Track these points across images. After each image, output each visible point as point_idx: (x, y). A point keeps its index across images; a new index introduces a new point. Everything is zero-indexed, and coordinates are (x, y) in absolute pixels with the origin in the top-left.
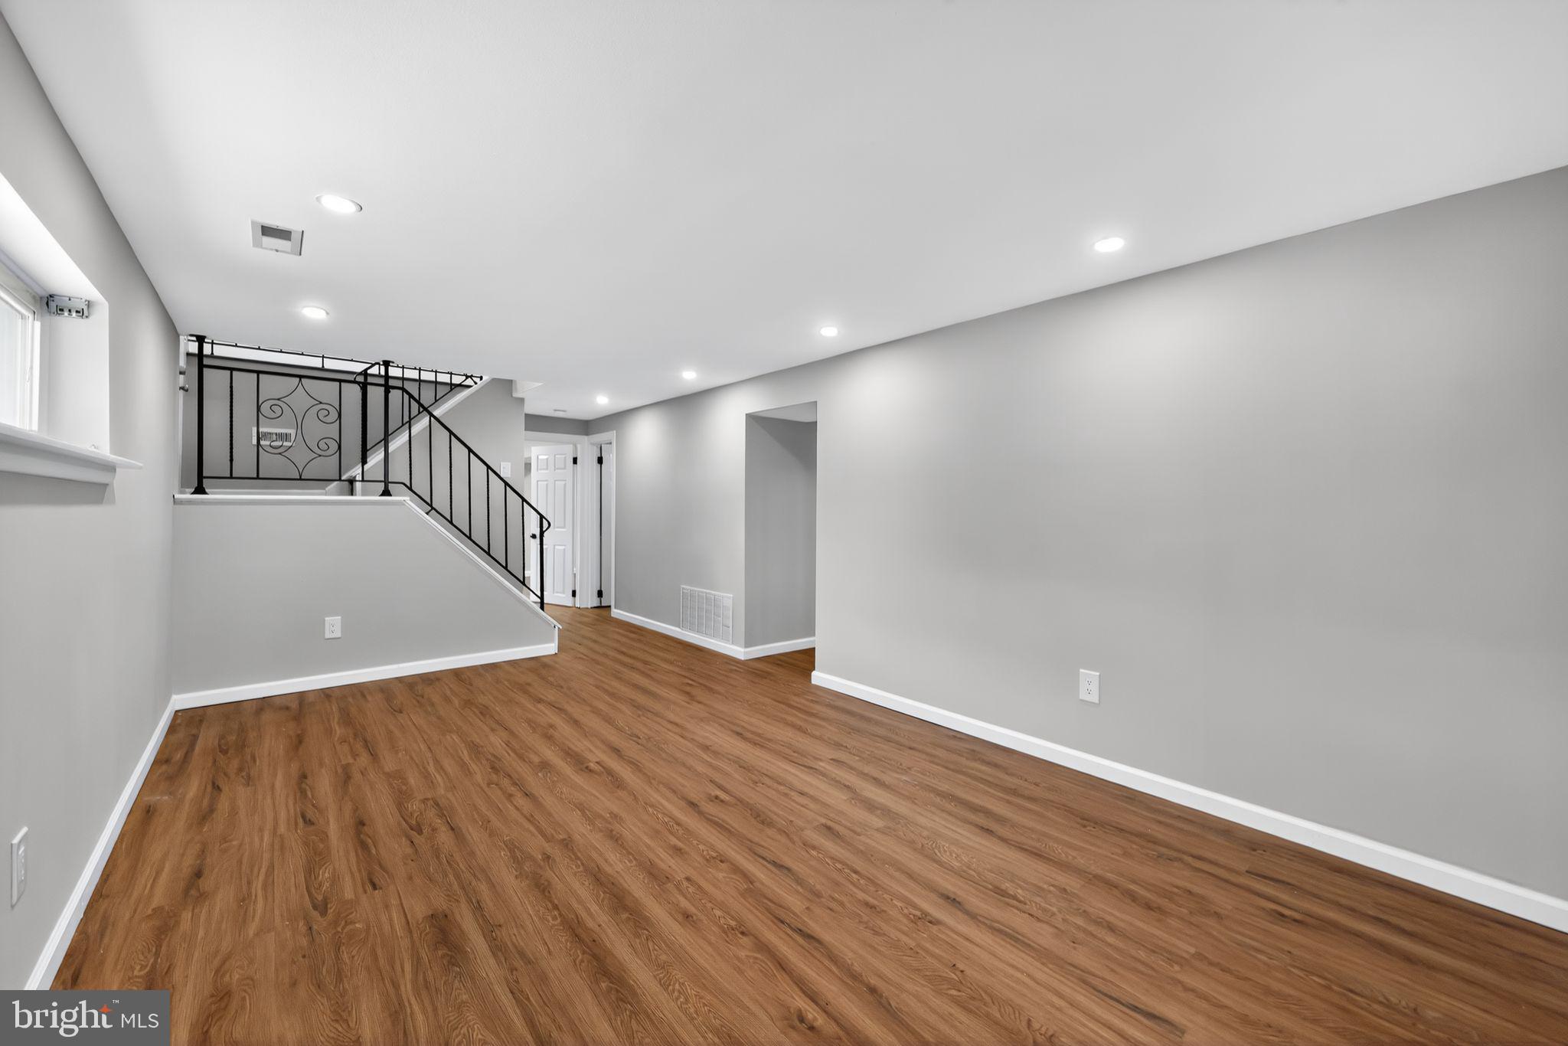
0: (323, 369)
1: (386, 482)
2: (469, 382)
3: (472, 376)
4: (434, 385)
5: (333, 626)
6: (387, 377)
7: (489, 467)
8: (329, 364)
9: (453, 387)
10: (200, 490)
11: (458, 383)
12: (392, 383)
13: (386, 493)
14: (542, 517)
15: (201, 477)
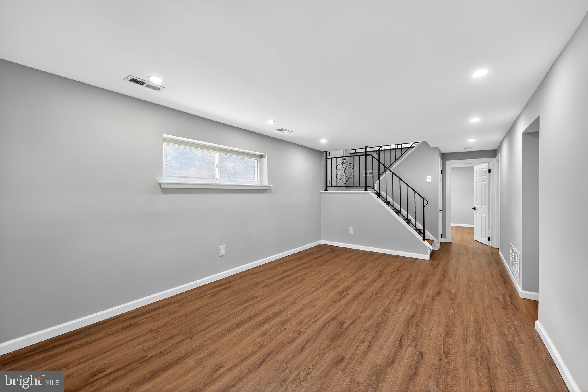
0: (356, 153)
1: (366, 186)
2: (414, 145)
3: (415, 142)
4: (390, 150)
5: (351, 230)
6: (366, 152)
7: (400, 179)
8: (357, 151)
9: (408, 148)
10: (326, 190)
11: (410, 146)
12: (368, 153)
13: (366, 190)
14: (424, 199)
15: (326, 187)
